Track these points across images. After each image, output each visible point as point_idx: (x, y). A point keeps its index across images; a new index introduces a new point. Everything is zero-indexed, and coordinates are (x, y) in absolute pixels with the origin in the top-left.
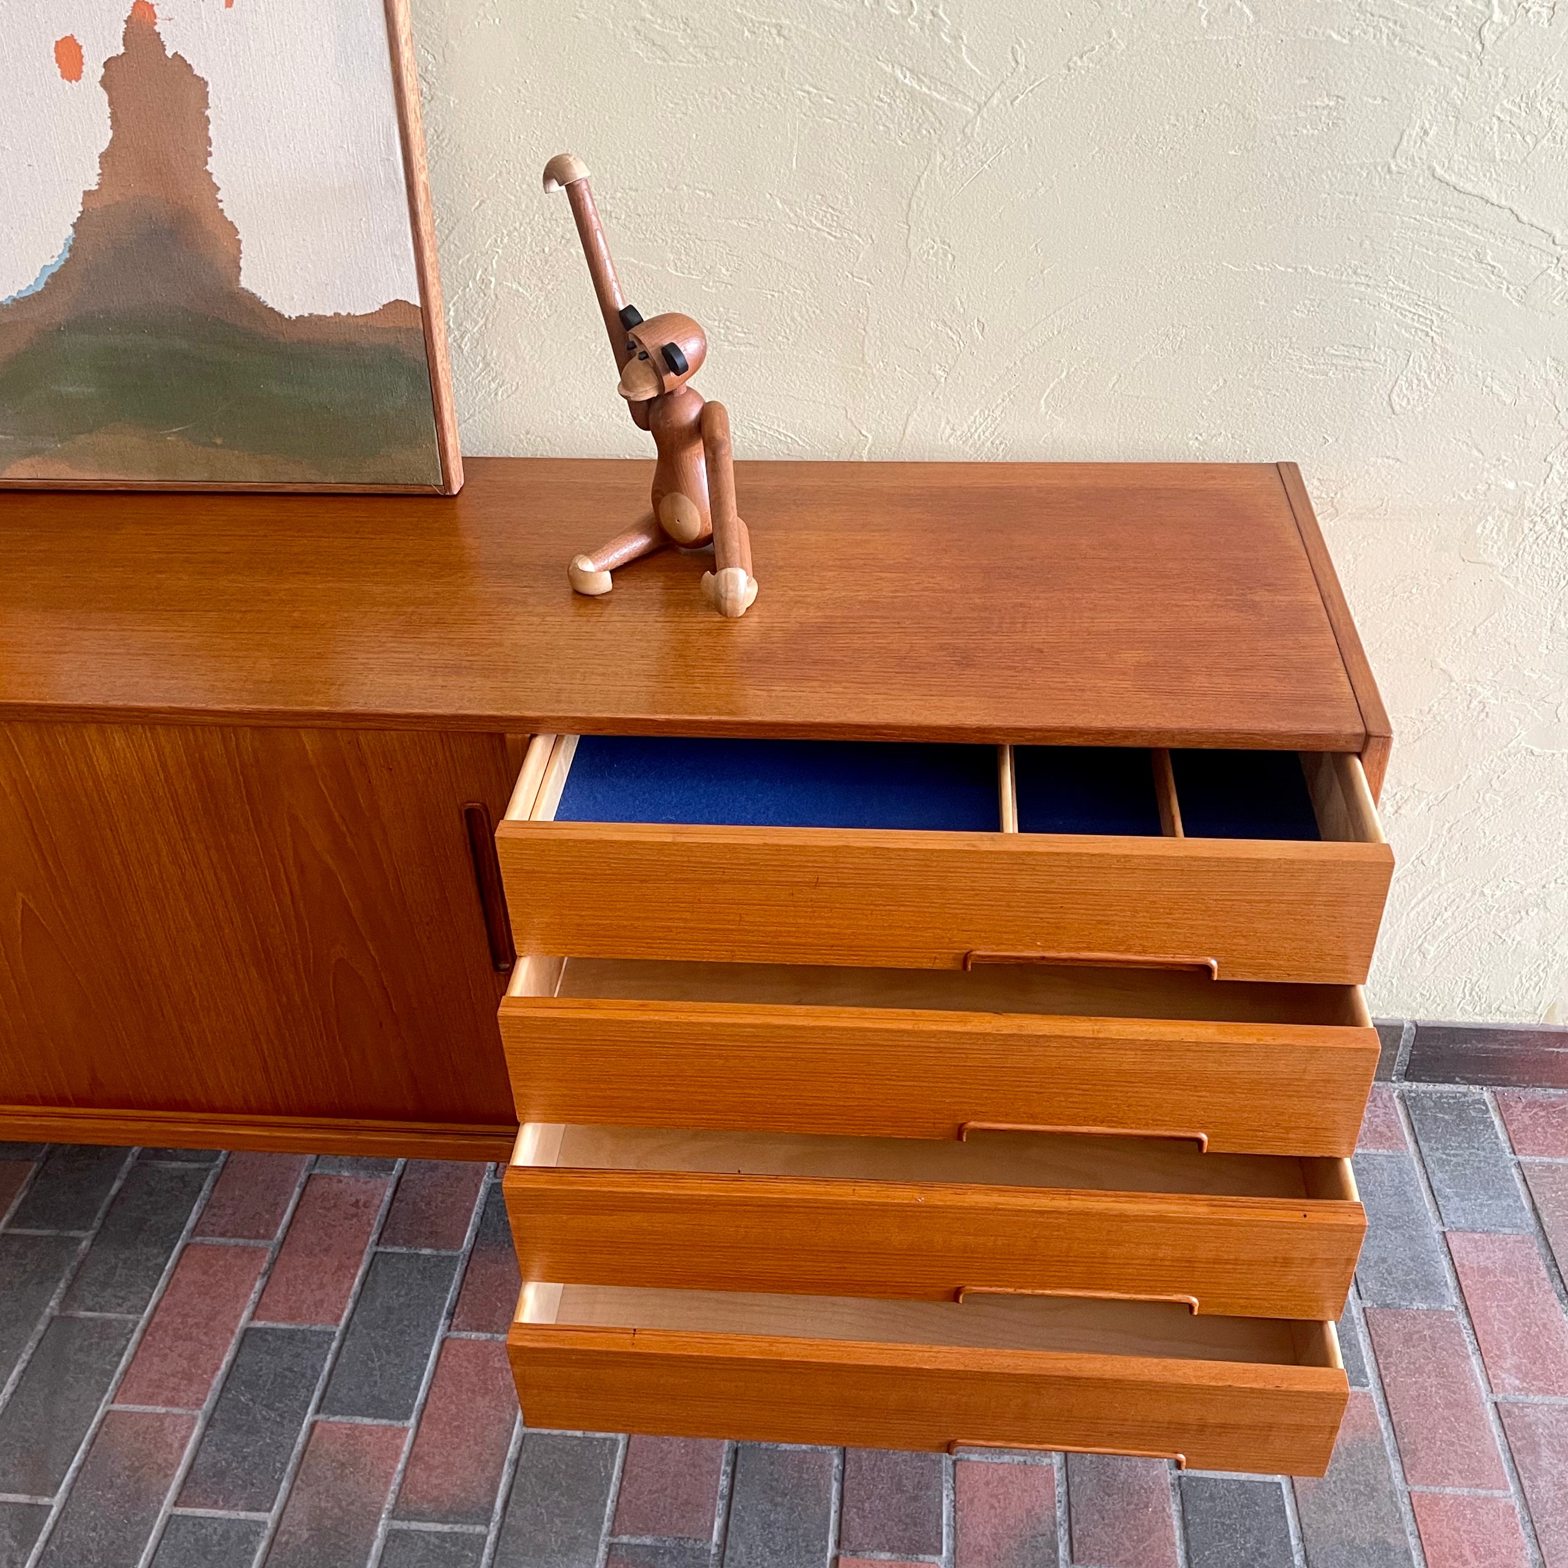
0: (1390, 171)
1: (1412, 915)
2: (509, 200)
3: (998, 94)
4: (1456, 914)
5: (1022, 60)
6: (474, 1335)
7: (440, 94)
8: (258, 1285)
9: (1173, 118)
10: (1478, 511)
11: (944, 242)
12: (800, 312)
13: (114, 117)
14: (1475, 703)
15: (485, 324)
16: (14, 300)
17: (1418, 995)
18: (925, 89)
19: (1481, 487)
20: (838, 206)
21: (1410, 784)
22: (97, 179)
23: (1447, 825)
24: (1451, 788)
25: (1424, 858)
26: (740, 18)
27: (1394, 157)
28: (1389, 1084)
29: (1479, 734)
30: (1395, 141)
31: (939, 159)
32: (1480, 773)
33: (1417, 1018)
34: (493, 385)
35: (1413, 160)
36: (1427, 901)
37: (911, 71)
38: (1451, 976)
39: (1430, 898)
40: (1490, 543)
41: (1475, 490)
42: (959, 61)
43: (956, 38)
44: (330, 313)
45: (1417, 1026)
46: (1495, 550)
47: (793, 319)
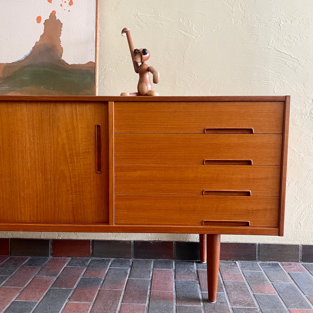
0: (268, 48)
1: (296, 213)
2: (112, 53)
3: (199, 35)
4: (306, 213)
5: (203, 29)
6: (75, 302)
7: (102, 35)
8: (18, 294)
9: (230, 39)
10: (294, 114)
11: (190, 61)
12: (164, 74)
13: (45, 29)
14: (300, 157)
15: (105, 77)
16: (18, 61)
17: (301, 237)
18: (187, 34)
19: (294, 109)
20: (171, 55)
21: (290, 178)
22: (39, 40)
23: (300, 189)
24: (299, 179)
25: (296, 197)
26: (155, 22)
27: (268, 46)
28: (299, 263)
29: (303, 165)
30: (268, 43)
31: (189, 46)
32: (304, 175)
33: (302, 244)
34: (105, 89)
35: (272, 47)
36: (299, 209)
37: (184, 31)
38: (307, 231)
39: (299, 208)
40: (297, 121)
41: (293, 109)
42: (192, 29)
43: (192, 26)
44: (77, 64)
45: (302, 245)
46: (299, 122)
47: (162, 76)
